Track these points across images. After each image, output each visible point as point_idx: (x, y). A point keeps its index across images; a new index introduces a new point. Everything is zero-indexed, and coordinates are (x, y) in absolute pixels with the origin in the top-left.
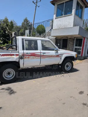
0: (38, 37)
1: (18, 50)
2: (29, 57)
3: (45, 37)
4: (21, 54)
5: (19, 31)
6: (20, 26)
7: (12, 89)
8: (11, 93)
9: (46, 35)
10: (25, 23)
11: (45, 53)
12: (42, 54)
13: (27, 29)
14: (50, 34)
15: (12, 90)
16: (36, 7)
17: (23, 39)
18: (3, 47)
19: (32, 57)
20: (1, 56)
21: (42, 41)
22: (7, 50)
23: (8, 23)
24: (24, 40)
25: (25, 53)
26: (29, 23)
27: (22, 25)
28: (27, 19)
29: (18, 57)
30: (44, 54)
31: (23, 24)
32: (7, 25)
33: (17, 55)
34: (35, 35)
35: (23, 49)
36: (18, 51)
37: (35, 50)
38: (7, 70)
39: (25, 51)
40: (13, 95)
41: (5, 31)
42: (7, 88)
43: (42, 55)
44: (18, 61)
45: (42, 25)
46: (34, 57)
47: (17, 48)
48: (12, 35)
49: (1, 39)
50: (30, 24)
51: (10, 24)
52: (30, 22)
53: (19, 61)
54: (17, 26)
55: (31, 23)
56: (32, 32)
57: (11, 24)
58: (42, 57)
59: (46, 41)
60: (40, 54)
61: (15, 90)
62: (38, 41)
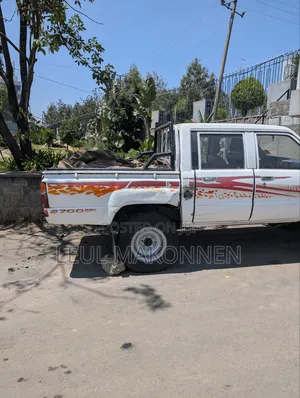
0: (237, 121)
1: (177, 169)
2: (210, 192)
3: (263, 119)
4: (185, 183)
5: (171, 106)
6: (174, 90)
7: (157, 293)
8: (154, 304)
9: (269, 114)
10: (193, 78)
11: (269, 178)
12: (259, 182)
13: (198, 99)
14: (285, 107)
15: (157, 297)
16: (232, 17)
17: (193, 132)
18: (131, 159)
19: (222, 191)
20: (129, 187)
21: (260, 134)
22: (146, 168)
23: (139, 85)
24: (198, 134)
25: (200, 179)
26: (206, 76)
27: (183, 85)
28: (199, 63)
29: (177, 190)
30: (268, 183)
31: (186, 81)
32: (137, 91)
33: (174, 185)
34: (224, 116)
35: (195, 165)
36: (177, 172)
37: (235, 167)
38: (143, 230)
39: (201, 173)
40: (159, 312)
41: (130, 111)
42: (143, 288)
43: (258, 186)
44: (176, 204)
45: (251, 79)
46: (228, 191)
47: (176, 162)
48: (149, 120)
49: (120, 134)
50: (208, 80)
51: (145, 87)
52: (209, 74)
53: (180, 204)
54: (165, 91)
55: (213, 75)
56: (214, 107)
57: (149, 86)
58: (260, 194)
59: (273, 135)
60: (250, 181)
61: (165, 298)
62: (245, 137)
